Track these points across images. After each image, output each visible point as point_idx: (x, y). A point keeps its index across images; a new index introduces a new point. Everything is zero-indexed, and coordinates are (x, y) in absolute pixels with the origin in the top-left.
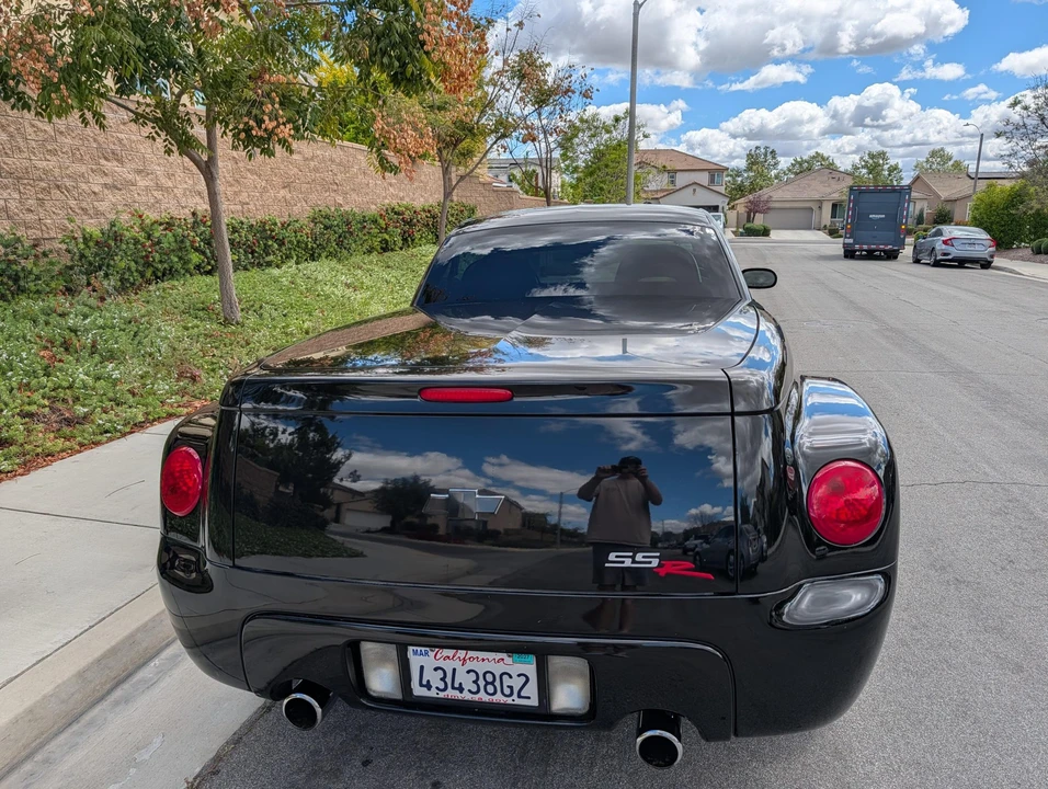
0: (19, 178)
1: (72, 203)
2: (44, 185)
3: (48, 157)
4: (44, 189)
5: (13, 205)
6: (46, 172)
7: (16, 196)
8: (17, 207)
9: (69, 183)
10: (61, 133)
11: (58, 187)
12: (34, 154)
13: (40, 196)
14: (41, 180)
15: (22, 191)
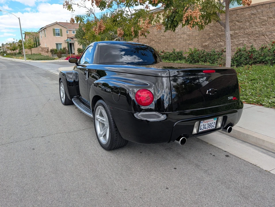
0: (249, 35)
1: (267, 40)
2: (257, 35)
3: (262, 27)
4: (257, 36)
5: (245, 42)
6: (259, 31)
7: (247, 39)
8: (246, 42)
9: (268, 33)
10: (270, 18)
11: (263, 35)
12: (257, 27)
13: (255, 39)
14: (257, 34)
15: (249, 37)
